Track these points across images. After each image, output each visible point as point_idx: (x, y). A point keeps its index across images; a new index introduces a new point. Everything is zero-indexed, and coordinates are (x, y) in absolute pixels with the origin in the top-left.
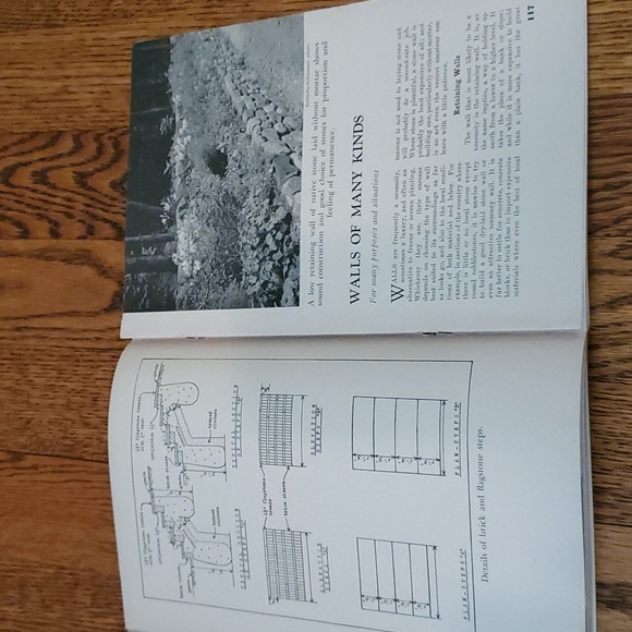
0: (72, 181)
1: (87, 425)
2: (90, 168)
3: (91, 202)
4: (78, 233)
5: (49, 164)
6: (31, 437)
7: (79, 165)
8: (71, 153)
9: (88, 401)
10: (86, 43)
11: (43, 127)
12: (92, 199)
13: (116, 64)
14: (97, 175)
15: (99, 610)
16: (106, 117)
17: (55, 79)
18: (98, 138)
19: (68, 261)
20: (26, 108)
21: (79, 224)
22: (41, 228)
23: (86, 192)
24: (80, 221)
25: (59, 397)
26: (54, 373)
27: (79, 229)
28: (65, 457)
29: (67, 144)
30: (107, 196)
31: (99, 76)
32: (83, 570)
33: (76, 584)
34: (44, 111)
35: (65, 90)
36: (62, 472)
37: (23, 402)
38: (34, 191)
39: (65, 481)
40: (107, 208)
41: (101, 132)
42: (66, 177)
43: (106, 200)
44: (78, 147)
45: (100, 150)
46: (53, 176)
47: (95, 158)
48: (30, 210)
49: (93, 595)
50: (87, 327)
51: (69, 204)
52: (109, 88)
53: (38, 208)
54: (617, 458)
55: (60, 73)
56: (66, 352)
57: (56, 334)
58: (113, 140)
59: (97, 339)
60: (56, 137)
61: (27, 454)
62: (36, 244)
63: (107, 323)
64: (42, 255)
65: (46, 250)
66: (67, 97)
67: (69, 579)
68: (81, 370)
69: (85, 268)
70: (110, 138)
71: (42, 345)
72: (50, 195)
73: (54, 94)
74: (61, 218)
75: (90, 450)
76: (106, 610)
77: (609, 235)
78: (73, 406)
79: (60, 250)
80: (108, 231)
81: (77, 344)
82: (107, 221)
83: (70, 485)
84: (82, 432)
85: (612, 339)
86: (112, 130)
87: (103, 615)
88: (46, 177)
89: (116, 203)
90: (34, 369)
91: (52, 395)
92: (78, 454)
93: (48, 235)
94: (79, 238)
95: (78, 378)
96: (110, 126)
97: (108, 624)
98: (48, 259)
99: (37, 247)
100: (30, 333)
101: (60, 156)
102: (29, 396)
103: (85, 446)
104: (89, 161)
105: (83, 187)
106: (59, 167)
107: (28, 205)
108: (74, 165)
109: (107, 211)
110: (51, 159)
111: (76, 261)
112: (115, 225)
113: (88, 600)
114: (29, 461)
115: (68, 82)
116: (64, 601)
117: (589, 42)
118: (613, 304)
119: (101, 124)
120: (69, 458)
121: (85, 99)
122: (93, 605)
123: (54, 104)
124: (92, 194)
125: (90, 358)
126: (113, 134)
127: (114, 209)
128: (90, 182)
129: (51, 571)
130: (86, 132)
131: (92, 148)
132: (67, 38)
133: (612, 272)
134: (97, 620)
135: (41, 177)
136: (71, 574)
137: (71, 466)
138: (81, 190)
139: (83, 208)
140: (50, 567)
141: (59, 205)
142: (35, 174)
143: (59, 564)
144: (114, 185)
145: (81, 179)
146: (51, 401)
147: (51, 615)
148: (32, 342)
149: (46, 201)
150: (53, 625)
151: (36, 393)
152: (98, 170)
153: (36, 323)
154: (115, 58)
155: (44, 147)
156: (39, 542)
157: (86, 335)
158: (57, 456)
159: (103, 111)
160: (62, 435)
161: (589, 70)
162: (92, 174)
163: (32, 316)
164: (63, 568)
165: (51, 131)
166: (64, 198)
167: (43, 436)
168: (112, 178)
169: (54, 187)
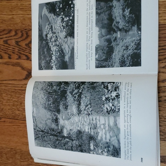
0: (15, 43)
1: (19, 110)
2: (20, 40)
3: (20, 49)
4: (16, 58)
5: (8, 38)
6: (3, 113)
7: (16, 39)
8: (14, 36)
9: (19, 104)
10: (19, 5)
11: (6, 28)
12: (20, 48)
13: (27, 11)
14: (21, 42)
15: (22, 160)
16: (24, 26)
17: (10, 15)
18: (22, 32)
19: (13, 65)
20: (2, 23)
21: (17, 55)
22: (6, 56)
23: (18, 47)
24: (17, 54)
25: (11, 103)
26: (9, 96)
27: (16, 57)
28: (13, 119)
29: (13, 33)
30: (24, 48)
31: (22, 14)
32: (18, 149)
33: (16, 153)
34: (7, 24)
35: (13, 18)
36: (12, 123)
37: (1, 104)
38: (4, 46)
39: (13, 125)
40: (25, 51)
41: (22, 30)
42: (13, 42)
43: (24, 49)
44: (16, 34)
45: (22, 35)
46: (9, 42)
47: (21, 37)
48: (3, 51)
49: (20, 156)
50: (18, 84)
51: (14, 50)
52: (25, 18)
53: (5, 51)
54: (164, 123)
55: (11, 13)
56: (13, 90)
57: (10, 85)
58: (26, 32)
59: (22, 87)
60: (10, 31)
61: (2, 118)
62: (5, 61)
63: (24, 83)
64: (6, 63)
65: (7, 62)
66: (13, 20)
67: (14, 152)
68: (17, 95)
69: (18, 67)
70: (25, 32)
71: (7, 88)
72: (8, 47)
73: (10, 19)
74: (11, 53)
75: (20, 117)
76: (24, 160)
77: (162, 62)
78: (15, 105)
79: (11, 62)
80: (25, 57)
81: (16, 88)
82: (24, 55)
83: (14, 126)
84: (17, 112)
85: (163, 91)
86: (26, 30)
87: (23, 162)
88: (7, 42)
89: (27, 50)
90: (4, 95)
91: (9, 102)
92: (16, 118)
93: (8, 58)
94: (16, 59)
95: (16, 97)
96: (25, 28)
97: (25, 164)
98: (8, 65)
99: (4, 61)
100: (3, 85)
101: (11, 36)
102: (3, 102)
103: (18, 116)
104: (19, 38)
105: (17, 45)
106: (11, 39)
107: (2, 50)
108: (15, 39)
109: (24, 52)
110: (9, 37)
111: (16, 66)
112: (26, 56)
113: (19, 158)
114: (3, 120)
115: (13, 16)
116: (13, 158)
117: (159, 9)
118: (163, 81)
119: (23, 28)
120: (14, 119)
121: (18, 21)
122: (21, 159)
123: (10, 22)
124: (20, 47)
125: (20, 92)
126: (26, 31)
127: (26, 51)
128: (20, 44)
129: (9, 149)
130: (18, 30)
131: (20, 34)
132: (13, 4)
133: (163, 72)
134: (22, 163)
135: (6, 42)
136: (15, 150)
137: (14, 121)
138: (17, 46)
139: (18, 51)
140: (8, 148)
141: (11, 50)
142: (4, 41)
143: (11, 148)
144: (26, 45)
145: (17, 43)
146: (9, 104)
147: (9, 161)
148: (3, 87)
149: (7, 49)
150: (10, 164)
151: (5, 101)
152: (22, 41)
153: (5, 82)
154: (26, 10)
155: (6, 34)
156: (6, 142)
157: (19, 86)
158: (10, 119)
159: (23, 24)
160: (12, 113)
161: (159, 17)
162: (20, 42)
163: (3, 80)
164: (12, 149)
165: (9, 29)
166: (12, 48)
167: (7, 113)
168: (26, 43)
169: (9, 45)
